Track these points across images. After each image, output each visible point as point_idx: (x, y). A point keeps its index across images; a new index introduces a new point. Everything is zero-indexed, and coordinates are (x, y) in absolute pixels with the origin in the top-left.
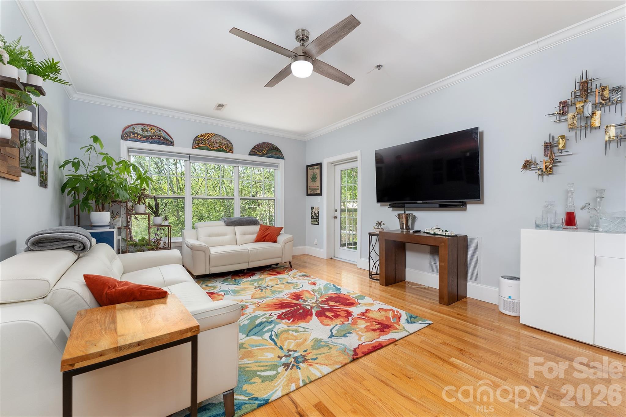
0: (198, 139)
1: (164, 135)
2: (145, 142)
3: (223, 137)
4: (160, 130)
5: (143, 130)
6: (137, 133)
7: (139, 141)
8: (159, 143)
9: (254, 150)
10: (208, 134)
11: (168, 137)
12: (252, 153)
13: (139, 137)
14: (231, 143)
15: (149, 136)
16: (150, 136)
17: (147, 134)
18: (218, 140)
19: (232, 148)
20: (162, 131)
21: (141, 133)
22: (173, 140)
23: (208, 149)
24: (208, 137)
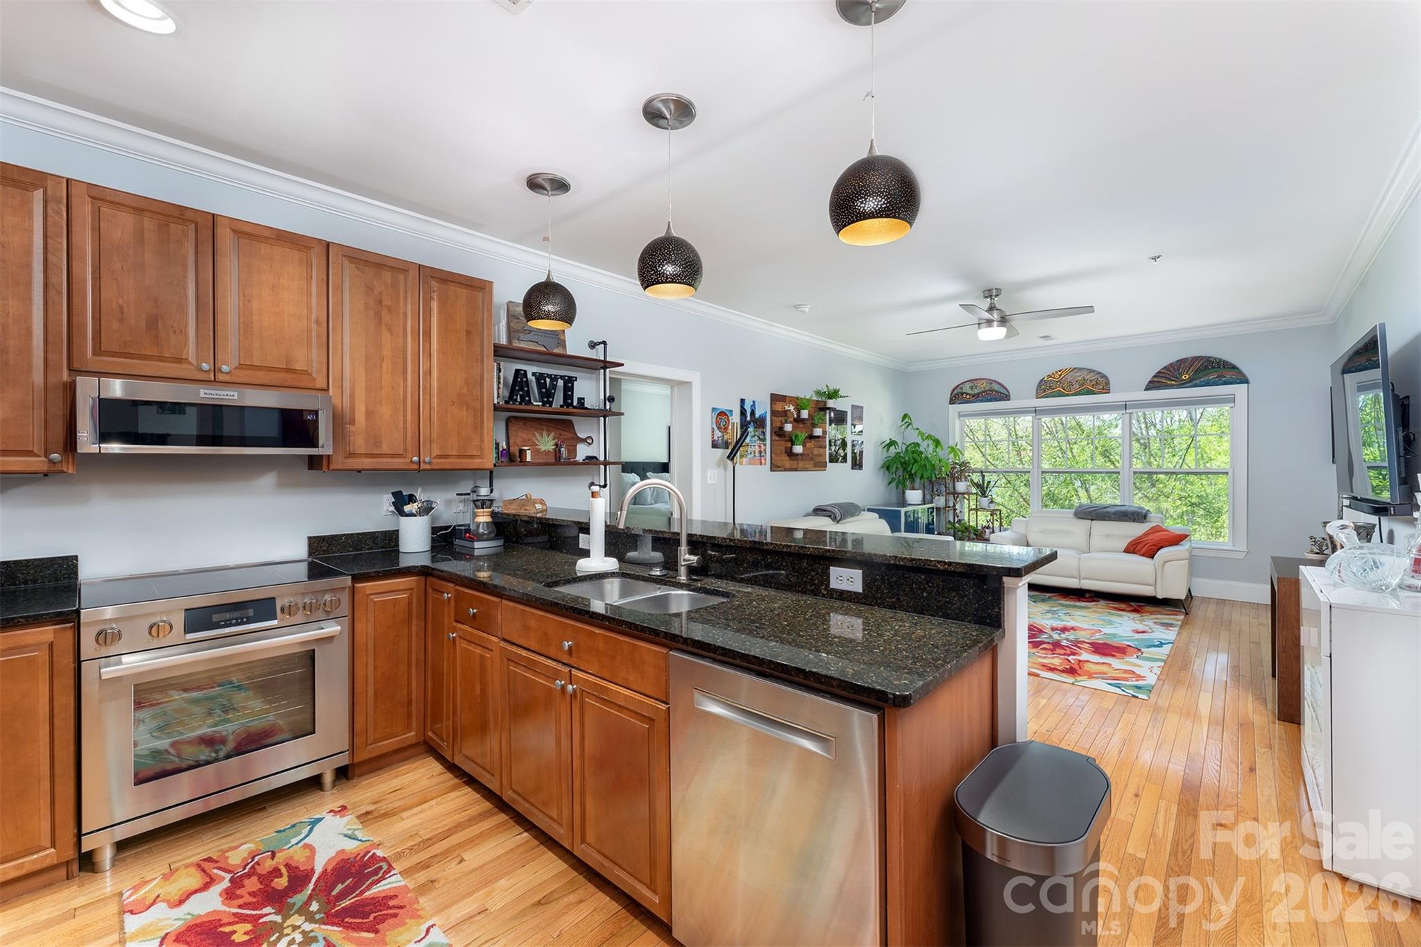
0: (1043, 383)
1: (996, 387)
2: (974, 402)
3: (1088, 370)
4: (991, 381)
5: (971, 388)
6: (965, 393)
7: (968, 402)
8: (990, 401)
9: (1156, 379)
10: (1060, 371)
11: (1002, 390)
12: (1152, 385)
13: (968, 397)
14: (1104, 376)
15: (978, 394)
16: (981, 393)
17: (976, 391)
18: (1079, 376)
19: (1108, 383)
20: (994, 384)
21: (970, 391)
22: (1008, 392)
23: (1061, 395)
24: (1060, 376)
